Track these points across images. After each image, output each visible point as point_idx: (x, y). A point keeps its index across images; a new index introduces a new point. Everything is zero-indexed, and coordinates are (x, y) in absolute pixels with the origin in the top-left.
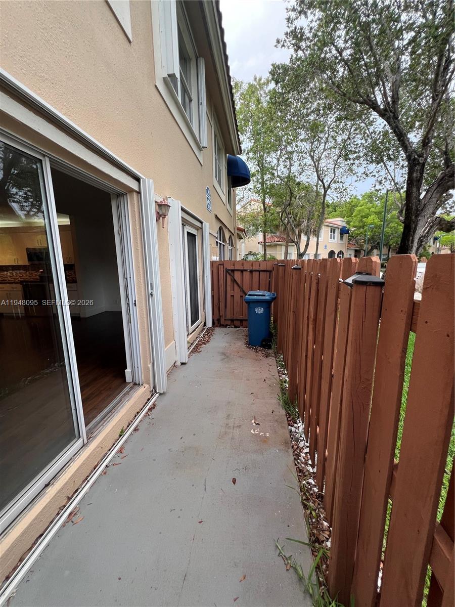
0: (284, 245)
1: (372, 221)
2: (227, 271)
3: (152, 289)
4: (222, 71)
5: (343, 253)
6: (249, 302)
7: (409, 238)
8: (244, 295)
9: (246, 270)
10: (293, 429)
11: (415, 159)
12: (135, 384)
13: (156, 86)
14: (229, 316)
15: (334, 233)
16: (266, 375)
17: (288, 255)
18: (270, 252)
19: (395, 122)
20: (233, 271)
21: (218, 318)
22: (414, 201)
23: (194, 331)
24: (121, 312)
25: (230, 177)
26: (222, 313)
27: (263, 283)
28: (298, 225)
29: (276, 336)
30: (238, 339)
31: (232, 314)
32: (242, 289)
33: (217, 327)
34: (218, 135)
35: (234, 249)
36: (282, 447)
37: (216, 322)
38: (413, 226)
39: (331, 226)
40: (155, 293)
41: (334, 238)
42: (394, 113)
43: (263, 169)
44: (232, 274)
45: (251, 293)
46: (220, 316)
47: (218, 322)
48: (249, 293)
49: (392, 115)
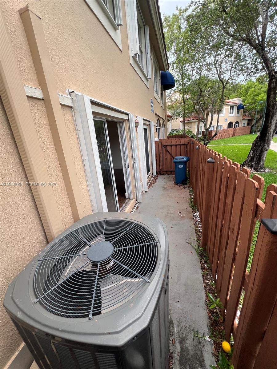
0: (197, 122)
1: (262, 98)
2: (163, 146)
3: (135, 160)
4: (158, 27)
5: (239, 123)
6: (175, 163)
7: (269, 121)
8: (173, 159)
9: (174, 145)
10: (195, 215)
11: (273, 75)
12: (130, 199)
13: (130, 63)
14: (164, 170)
15: (233, 109)
16: (184, 196)
17: (200, 128)
18: (187, 128)
19: (262, 52)
20: (167, 146)
21: (159, 170)
22: (272, 100)
23: (148, 177)
24: (123, 169)
25: (162, 86)
26: (161, 168)
27: (182, 151)
28: (207, 108)
29: (189, 178)
30: (170, 181)
31: (166, 168)
32: (172, 155)
33: (159, 175)
34: (155, 61)
35: (165, 129)
36: (189, 219)
37: (158, 173)
38: (271, 114)
39: (230, 105)
40: (136, 162)
41: (232, 113)
42: (262, 46)
43: (183, 75)
44: (166, 147)
45: (176, 157)
46: (160, 170)
47: (159, 173)
48: (175, 158)
49: (260, 48)
